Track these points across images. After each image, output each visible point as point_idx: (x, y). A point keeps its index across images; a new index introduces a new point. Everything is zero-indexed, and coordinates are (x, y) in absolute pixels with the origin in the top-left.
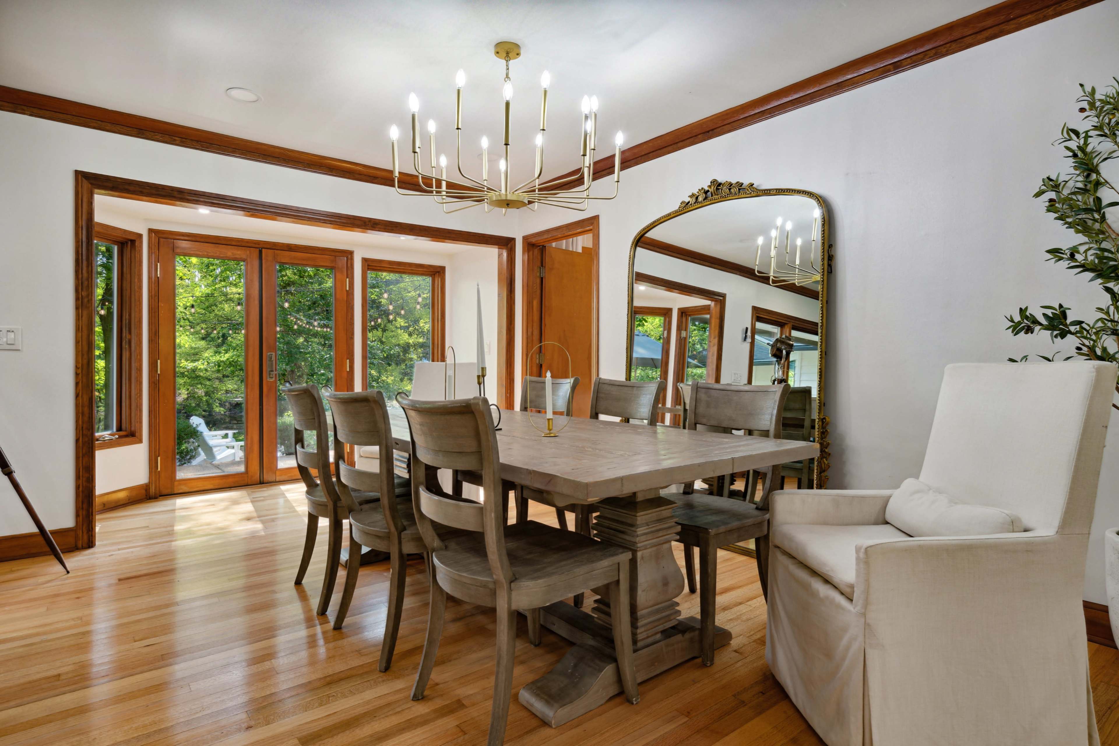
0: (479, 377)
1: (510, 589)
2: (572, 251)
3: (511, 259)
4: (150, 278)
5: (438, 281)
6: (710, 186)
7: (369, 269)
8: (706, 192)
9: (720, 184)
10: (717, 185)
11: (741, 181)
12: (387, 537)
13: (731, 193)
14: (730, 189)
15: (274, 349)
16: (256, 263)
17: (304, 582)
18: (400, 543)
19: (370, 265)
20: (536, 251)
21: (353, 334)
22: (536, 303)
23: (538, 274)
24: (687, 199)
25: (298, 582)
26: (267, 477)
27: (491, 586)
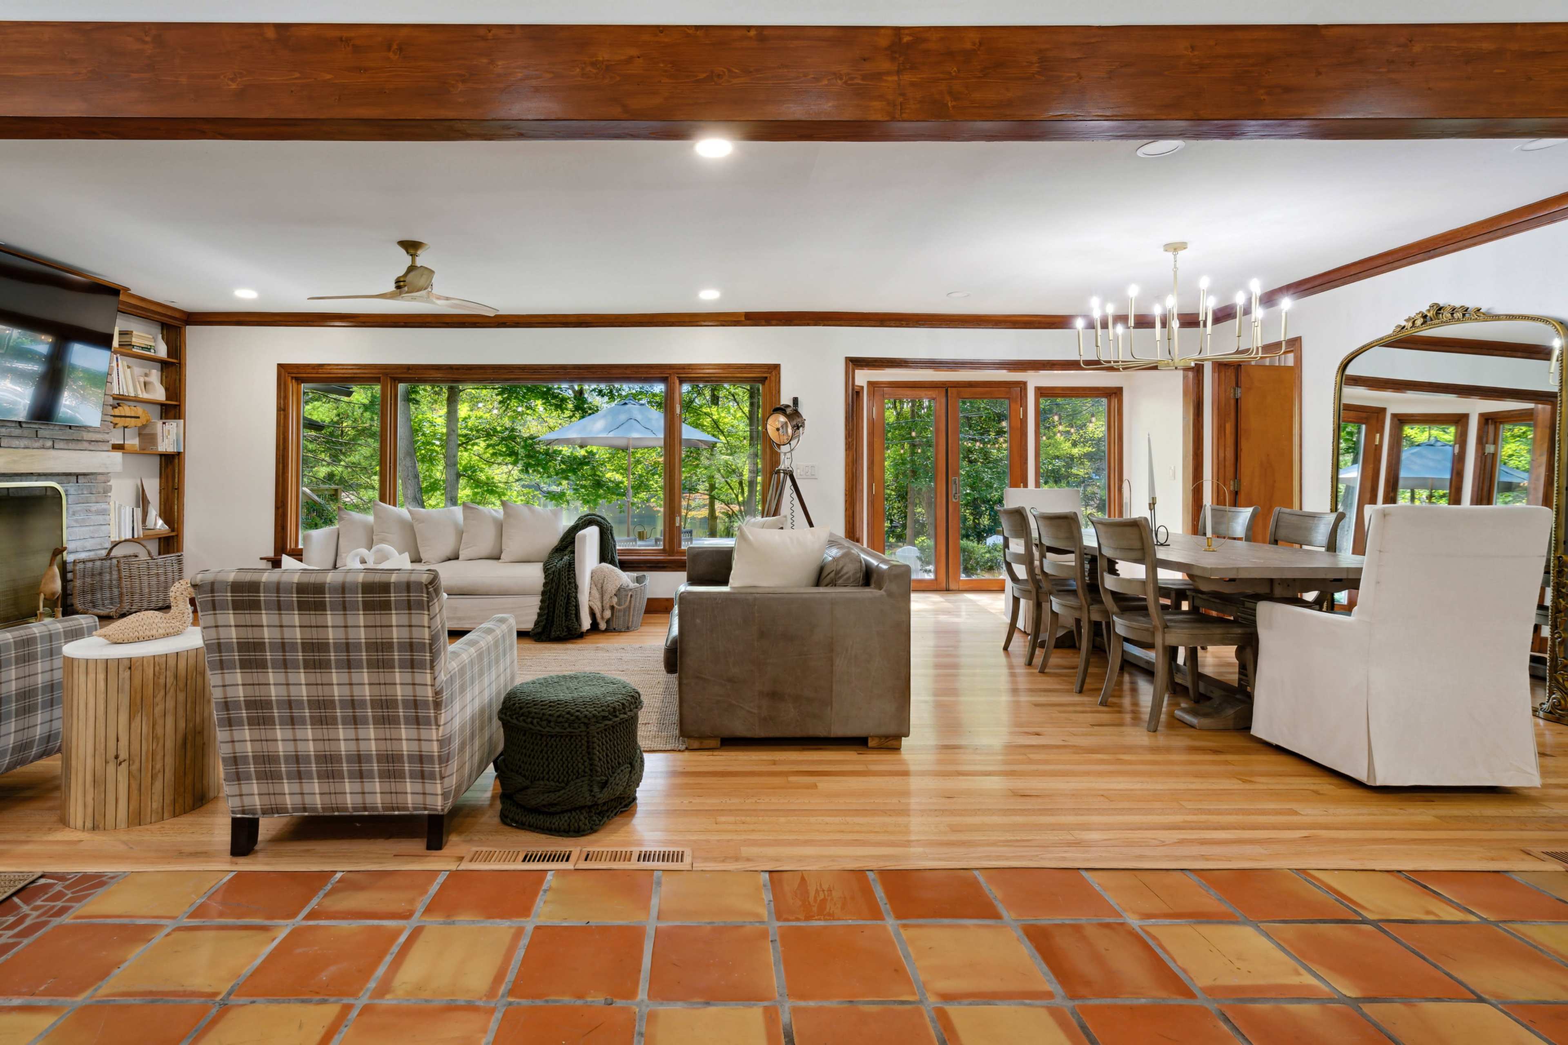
0: (1150, 504)
1: (1164, 633)
2: (1279, 367)
3: (1199, 381)
4: (868, 419)
5: (1115, 402)
6: (1429, 311)
7: (1041, 396)
8: (1425, 317)
9: (1440, 309)
10: (1439, 309)
11: (1467, 306)
12: (1080, 608)
13: (1453, 318)
14: (1452, 314)
15: (958, 474)
16: (944, 400)
17: (1009, 649)
18: (1089, 612)
19: (1042, 392)
20: (1231, 373)
21: (1026, 459)
22: (1229, 427)
23: (1232, 395)
24: (1403, 323)
25: (1006, 648)
26: (952, 587)
27: (1151, 630)
